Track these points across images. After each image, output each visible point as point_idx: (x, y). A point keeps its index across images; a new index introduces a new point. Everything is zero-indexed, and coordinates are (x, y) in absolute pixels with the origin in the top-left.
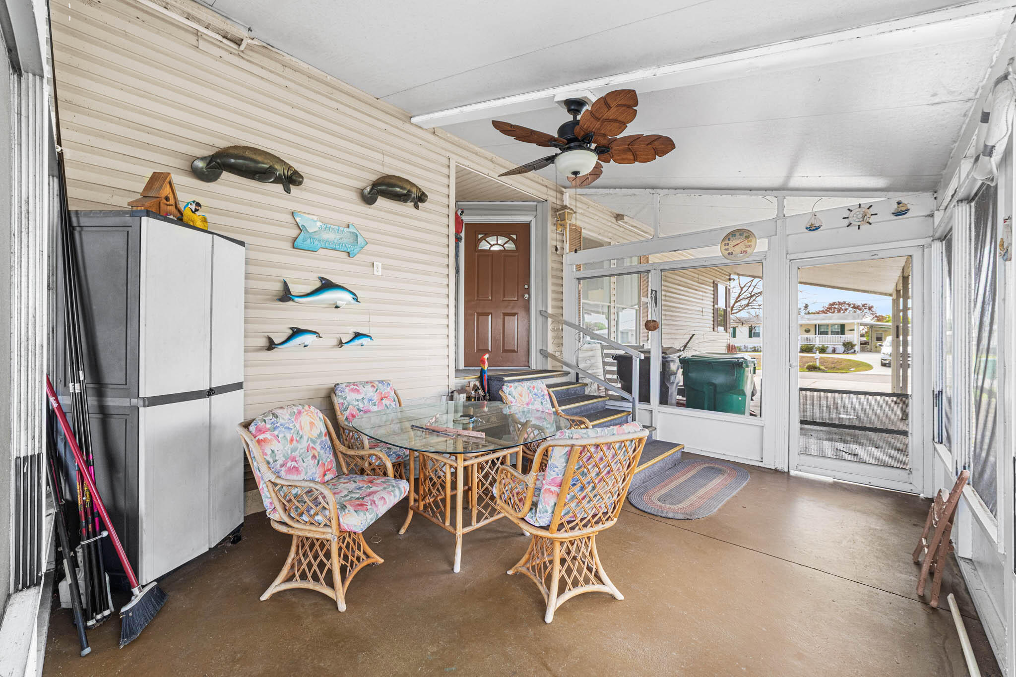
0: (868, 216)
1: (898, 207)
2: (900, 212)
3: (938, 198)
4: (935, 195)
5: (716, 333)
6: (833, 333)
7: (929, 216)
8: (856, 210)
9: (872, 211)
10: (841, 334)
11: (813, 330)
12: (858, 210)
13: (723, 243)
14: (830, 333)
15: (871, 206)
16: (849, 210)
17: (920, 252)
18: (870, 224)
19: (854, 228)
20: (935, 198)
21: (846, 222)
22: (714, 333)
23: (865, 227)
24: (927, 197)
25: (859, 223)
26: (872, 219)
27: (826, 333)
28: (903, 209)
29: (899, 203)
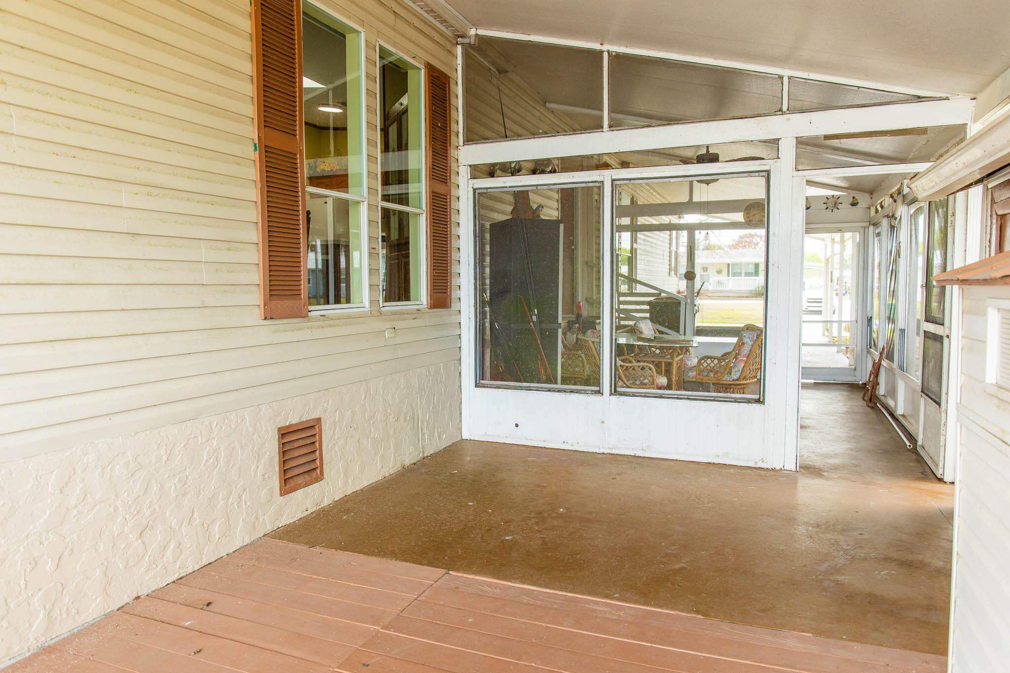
0: (838, 204)
1: (853, 201)
2: (854, 204)
3: (873, 198)
4: (871, 196)
5: (670, 278)
6: (748, 274)
7: (868, 208)
8: (831, 200)
9: (840, 201)
10: (755, 276)
11: (725, 271)
12: (832, 199)
13: (746, 212)
14: (743, 274)
15: (839, 197)
16: (827, 198)
17: (863, 231)
18: (838, 209)
19: (829, 211)
20: (871, 198)
21: (825, 206)
22: (668, 277)
23: (835, 210)
24: (867, 196)
25: (832, 208)
26: (840, 206)
27: (740, 274)
28: (855, 202)
29: (853, 198)
